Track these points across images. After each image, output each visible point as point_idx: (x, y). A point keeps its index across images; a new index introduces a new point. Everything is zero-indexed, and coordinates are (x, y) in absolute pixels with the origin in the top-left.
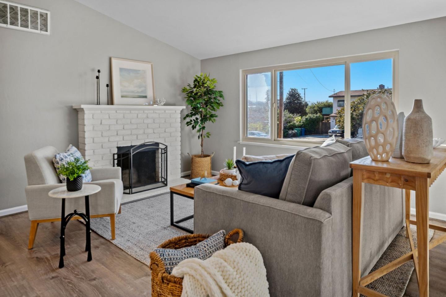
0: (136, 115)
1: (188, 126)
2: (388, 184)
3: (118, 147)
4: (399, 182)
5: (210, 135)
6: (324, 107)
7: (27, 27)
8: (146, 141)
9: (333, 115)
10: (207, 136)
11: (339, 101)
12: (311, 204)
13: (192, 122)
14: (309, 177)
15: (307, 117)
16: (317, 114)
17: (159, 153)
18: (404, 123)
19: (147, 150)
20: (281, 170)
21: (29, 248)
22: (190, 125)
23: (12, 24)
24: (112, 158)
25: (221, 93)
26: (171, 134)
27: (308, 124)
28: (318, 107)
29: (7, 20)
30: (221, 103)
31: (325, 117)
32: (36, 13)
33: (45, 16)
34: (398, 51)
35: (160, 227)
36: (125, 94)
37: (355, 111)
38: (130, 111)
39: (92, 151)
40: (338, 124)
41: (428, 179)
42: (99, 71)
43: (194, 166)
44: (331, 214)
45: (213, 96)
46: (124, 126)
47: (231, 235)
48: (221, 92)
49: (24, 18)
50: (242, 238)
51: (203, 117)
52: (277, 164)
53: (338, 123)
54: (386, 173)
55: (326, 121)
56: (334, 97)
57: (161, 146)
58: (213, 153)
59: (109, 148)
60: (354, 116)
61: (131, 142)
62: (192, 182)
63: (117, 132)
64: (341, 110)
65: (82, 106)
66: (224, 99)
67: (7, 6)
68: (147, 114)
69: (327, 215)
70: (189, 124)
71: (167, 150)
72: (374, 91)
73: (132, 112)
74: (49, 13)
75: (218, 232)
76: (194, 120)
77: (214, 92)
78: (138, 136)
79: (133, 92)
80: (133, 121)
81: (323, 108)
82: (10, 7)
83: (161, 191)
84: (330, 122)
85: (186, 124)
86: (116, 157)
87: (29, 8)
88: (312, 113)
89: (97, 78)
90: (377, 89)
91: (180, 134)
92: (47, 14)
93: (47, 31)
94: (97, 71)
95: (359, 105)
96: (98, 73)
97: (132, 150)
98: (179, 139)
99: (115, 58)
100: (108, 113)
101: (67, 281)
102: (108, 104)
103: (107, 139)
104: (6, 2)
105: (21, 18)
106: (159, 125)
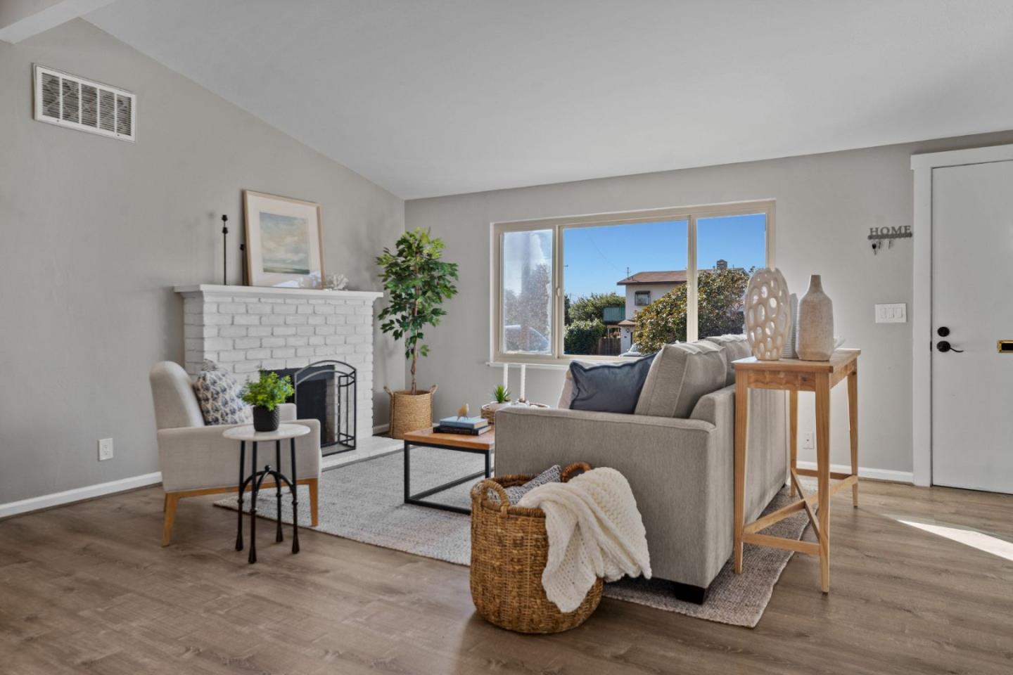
0: (294, 308)
1: (385, 332)
2: (782, 387)
3: (261, 372)
4: (796, 383)
5: (428, 350)
6: (608, 307)
7: (94, 124)
8: (312, 362)
9: (625, 322)
10: (421, 352)
11: (637, 293)
12: (687, 415)
13: (393, 326)
14: (683, 380)
15: (571, 328)
16: (592, 321)
17: (333, 385)
18: (798, 308)
20: (634, 377)
21: (164, 544)
22: (389, 332)
23: (67, 117)
25: (454, 267)
27: (575, 343)
28: (593, 305)
29: (58, 110)
30: (453, 287)
31: (609, 327)
32: (108, 97)
33: (125, 104)
34: (774, 202)
35: (387, 508)
36: (269, 265)
37: (671, 314)
38: (284, 300)
40: (638, 342)
41: (830, 375)
42: (225, 218)
43: (399, 413)
44: (715, 424)
45: (436, 273)
46: (272, 329)
47: (569, 472)
48: (455, 265)
49: (87, 106)
51: (416, 315)
52: (627, 369)
53: (638, 339)
54: (779, 372)
55: (612, 336)
56: (629, 284)
58: (434, 386)
59: (245, 373)
60: (670, 325)
61: (286, 361)
62: (442, 424)
63: (261, 340)
64: (642, 311)
65: (201, 287)
66: (457, 279)
67: (58, 81)
68: (314, 307)
69: (711, 425)
70: (388, 328)
71: (355, 378)
72: (709, 274)
73: (287, 301)
74: (133, 97)
75: (552, 468)
76: (398, 321)
77: (438, 265)
78: (298, 351)
79: (284, 261)
80: (290, 320)
81: (604, 307)
82: (63, 83)
83: (351, 457)
84: (619, 339)
85: (382, 328)
87: (98, 87)
88: (580, 319)
89: (225, 230)
90: (712, 268)
91: (371, 350)
92: (130, 99)
93: (129, 133)
94: (221, 216)
95: (679, 303)
96: (223, 221)
97: (296, 377)
98: (371, 358)
99: (253, 193)
100: (245, 303)
103: (241, 355)
104: (56, 74)
105: (83, 106)
106: (336, 329)
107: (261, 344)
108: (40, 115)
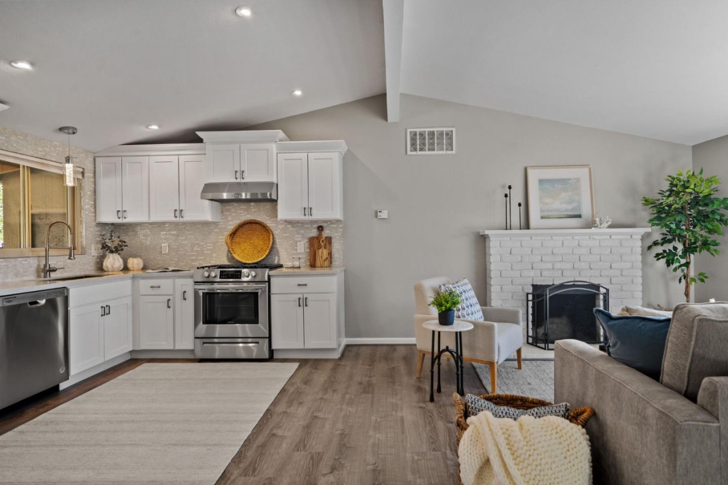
0: (560, 243)
1: (658, 260)
3: (533, 286)
5: (706, 277)
7: (433, 150)
10: (699, 279)
13: (665, 255)
17: (599, 299)
19: (572, 293)
21: (417, 377)
22: (662, 259)
23: (421, 150)
24: (525, 298)
26: (621, 271)
29: (417, 147)
32: (441, 133)
33: (450, 134)
36: (546, 214)
38: (552, 237)
39: (500, 287)
42: (510, 187)
44: (717, 419)
46: (542, 257)
47: (577, 413)
49: (431, 141)
50: (584, 420)
51: (687, 246)
57: (602, 290)
59: (521, 285)
61: (552, 280)
63: (532, 264)
65: (487, 232)
67: (417, 133)
68: (579, 241)
70: (660, 257)
71: (608, 296)
73: (554, 238)
74: (454, 130)
76: (669, 250)
77: (713, 201)
78: (564, 273)
79: (559, 210)
80: (555, 251)
82: (419, 134)
85: (655, 257)
86: (530, 297)
87: (436, 130)
89: (506, 196)
91: (640, 273)
92: (452, 131)
93: (452, 150)
94: (507, 187)
96: (508, 190)
97: (548, 291)
98: (640, 280)
99: (532, 168)
100: (519, 240)
101: (429, 414)
102: (520, 229)
103: (518, 274)
104: (415, 130)
105: (429, 141)
106: (600, 257)
107: (532, 267)
108: (409, 153)
